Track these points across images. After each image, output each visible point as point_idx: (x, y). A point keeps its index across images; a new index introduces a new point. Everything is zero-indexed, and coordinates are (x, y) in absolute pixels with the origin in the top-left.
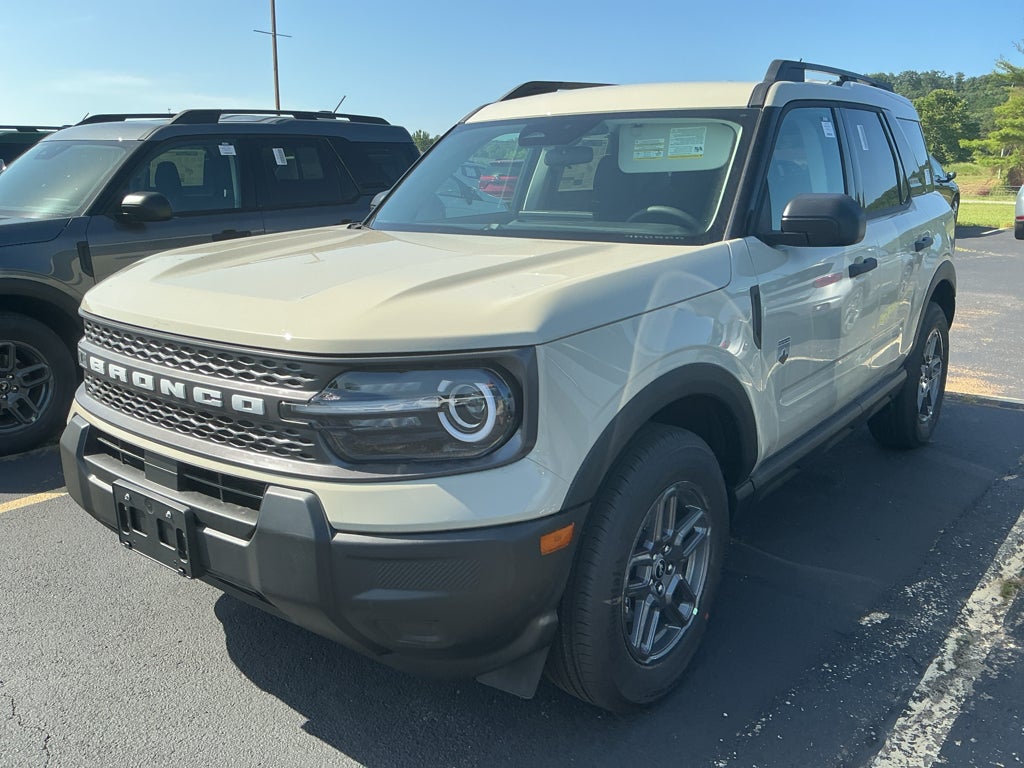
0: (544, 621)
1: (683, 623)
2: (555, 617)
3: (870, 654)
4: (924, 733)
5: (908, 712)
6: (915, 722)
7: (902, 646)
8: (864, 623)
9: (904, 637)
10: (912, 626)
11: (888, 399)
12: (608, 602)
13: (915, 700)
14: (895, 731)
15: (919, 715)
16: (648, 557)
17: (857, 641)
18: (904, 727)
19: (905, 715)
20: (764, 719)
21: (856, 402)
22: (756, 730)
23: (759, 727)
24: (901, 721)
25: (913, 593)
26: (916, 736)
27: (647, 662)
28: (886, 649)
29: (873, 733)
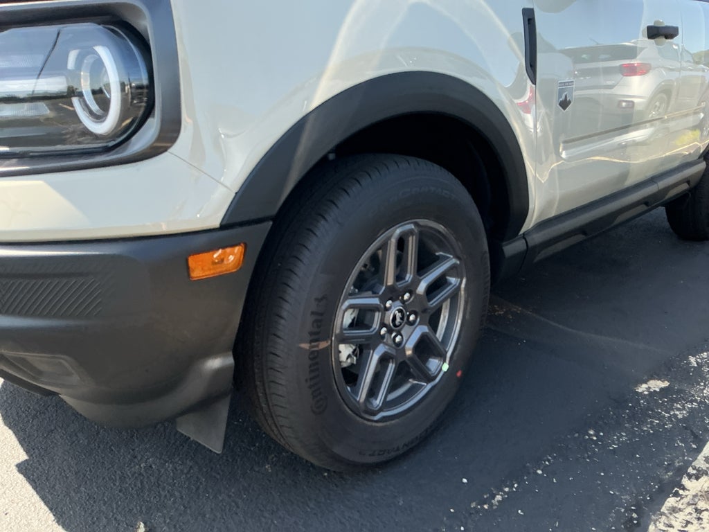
0: (215, 363)
1: (429, 379)
2: (230, 360)
3: (643, 422)
4: (699, 519)
5: (681, 492)
6: (689, 504)
7: (680, 416)
8: (640, 390)
9: (683, 406)
10: (693, 396)
11: (685, 187)
12: (305, 346)
13: (690, 477)
14: (663, 514)
15: (695, 496)
16: (376, 301)
17: (630, 408)
18: (674, 510)
19: (676, 494)
20: (507, 490)
21: (652, 180)
22: (495, 502)
23: (499, 498)
24: (671, 501)
25: (697, 363)
26: (688, 522)
27: (376, 418)
28: (661, 418)
29: (635, 515)
